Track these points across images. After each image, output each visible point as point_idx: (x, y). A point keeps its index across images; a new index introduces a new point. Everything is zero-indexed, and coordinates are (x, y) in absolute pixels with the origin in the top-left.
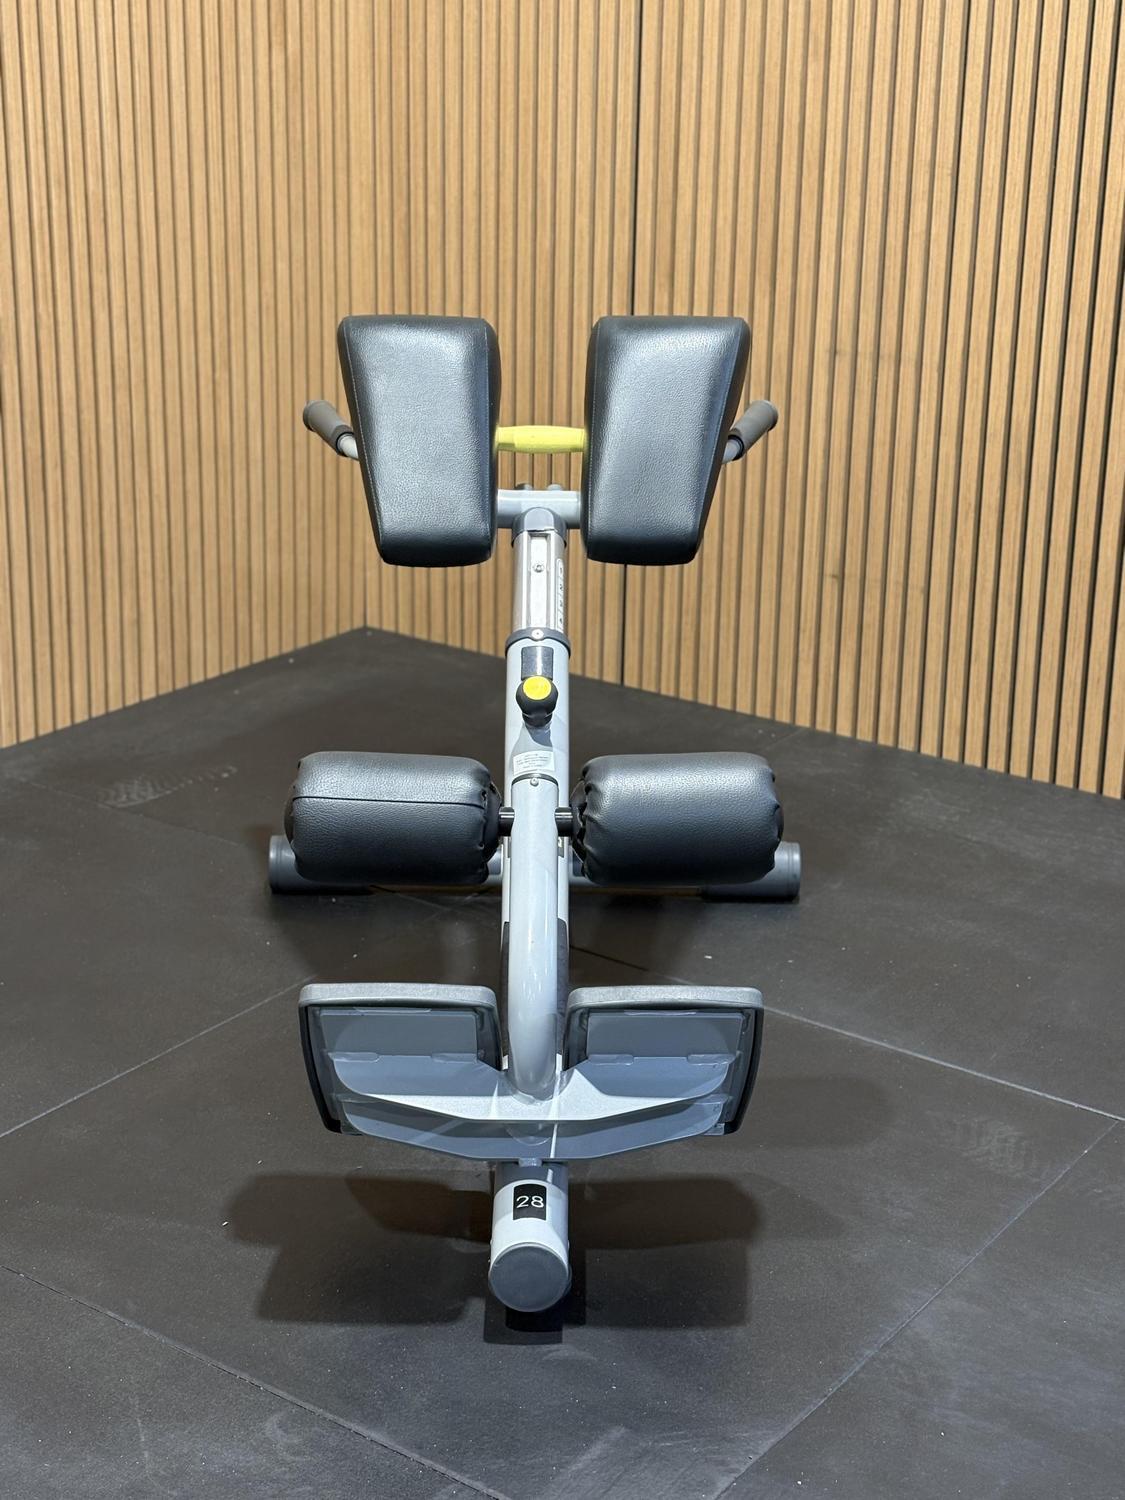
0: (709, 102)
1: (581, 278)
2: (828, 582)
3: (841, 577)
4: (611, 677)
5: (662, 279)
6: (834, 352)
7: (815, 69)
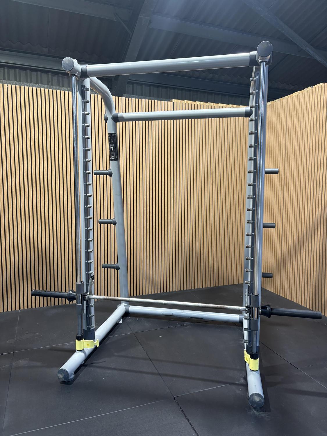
0: (291, 215)
1: (276, 237)
2: (306, 284)
3: (307, 283)
4: (279, 294)
5: (285, 238)
6: (306, 250)
7: (303, 211)
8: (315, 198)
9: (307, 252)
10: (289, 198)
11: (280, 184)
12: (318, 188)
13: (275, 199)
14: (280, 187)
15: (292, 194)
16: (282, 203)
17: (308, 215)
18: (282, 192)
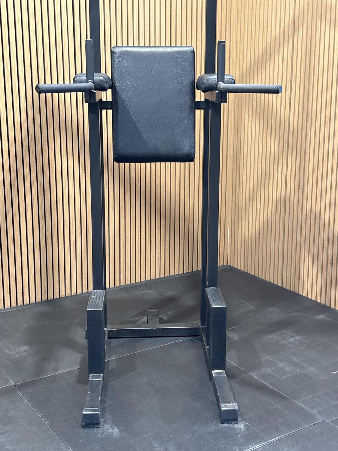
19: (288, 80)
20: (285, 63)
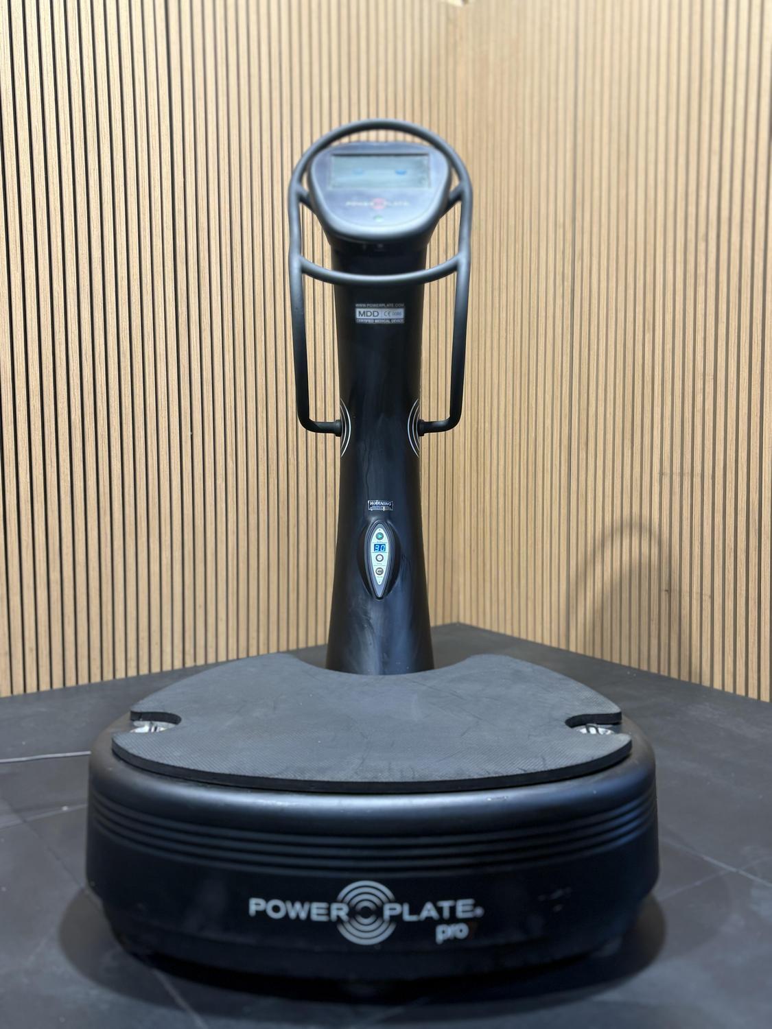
8: (690, 281)
9: (666, 481)
10: (595, 302)
11: (559, 256)
12: (702, 246)
13: (542, 314)
14: (559, 269)
15: (603, 285)
16: (567, 322)
17: (669, 346)
18: (566, 283)
19: (566, 260)
20: (560, 231)
